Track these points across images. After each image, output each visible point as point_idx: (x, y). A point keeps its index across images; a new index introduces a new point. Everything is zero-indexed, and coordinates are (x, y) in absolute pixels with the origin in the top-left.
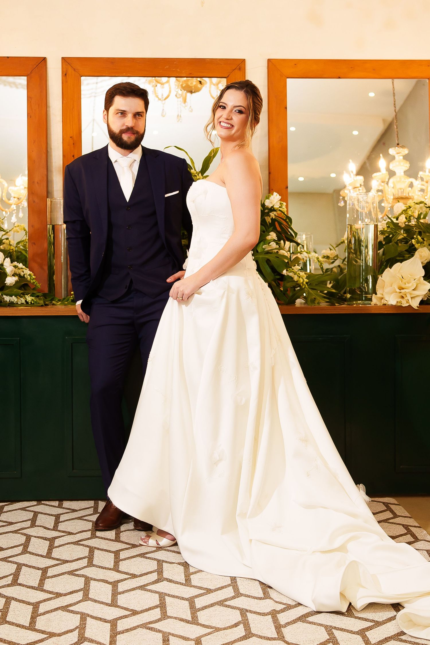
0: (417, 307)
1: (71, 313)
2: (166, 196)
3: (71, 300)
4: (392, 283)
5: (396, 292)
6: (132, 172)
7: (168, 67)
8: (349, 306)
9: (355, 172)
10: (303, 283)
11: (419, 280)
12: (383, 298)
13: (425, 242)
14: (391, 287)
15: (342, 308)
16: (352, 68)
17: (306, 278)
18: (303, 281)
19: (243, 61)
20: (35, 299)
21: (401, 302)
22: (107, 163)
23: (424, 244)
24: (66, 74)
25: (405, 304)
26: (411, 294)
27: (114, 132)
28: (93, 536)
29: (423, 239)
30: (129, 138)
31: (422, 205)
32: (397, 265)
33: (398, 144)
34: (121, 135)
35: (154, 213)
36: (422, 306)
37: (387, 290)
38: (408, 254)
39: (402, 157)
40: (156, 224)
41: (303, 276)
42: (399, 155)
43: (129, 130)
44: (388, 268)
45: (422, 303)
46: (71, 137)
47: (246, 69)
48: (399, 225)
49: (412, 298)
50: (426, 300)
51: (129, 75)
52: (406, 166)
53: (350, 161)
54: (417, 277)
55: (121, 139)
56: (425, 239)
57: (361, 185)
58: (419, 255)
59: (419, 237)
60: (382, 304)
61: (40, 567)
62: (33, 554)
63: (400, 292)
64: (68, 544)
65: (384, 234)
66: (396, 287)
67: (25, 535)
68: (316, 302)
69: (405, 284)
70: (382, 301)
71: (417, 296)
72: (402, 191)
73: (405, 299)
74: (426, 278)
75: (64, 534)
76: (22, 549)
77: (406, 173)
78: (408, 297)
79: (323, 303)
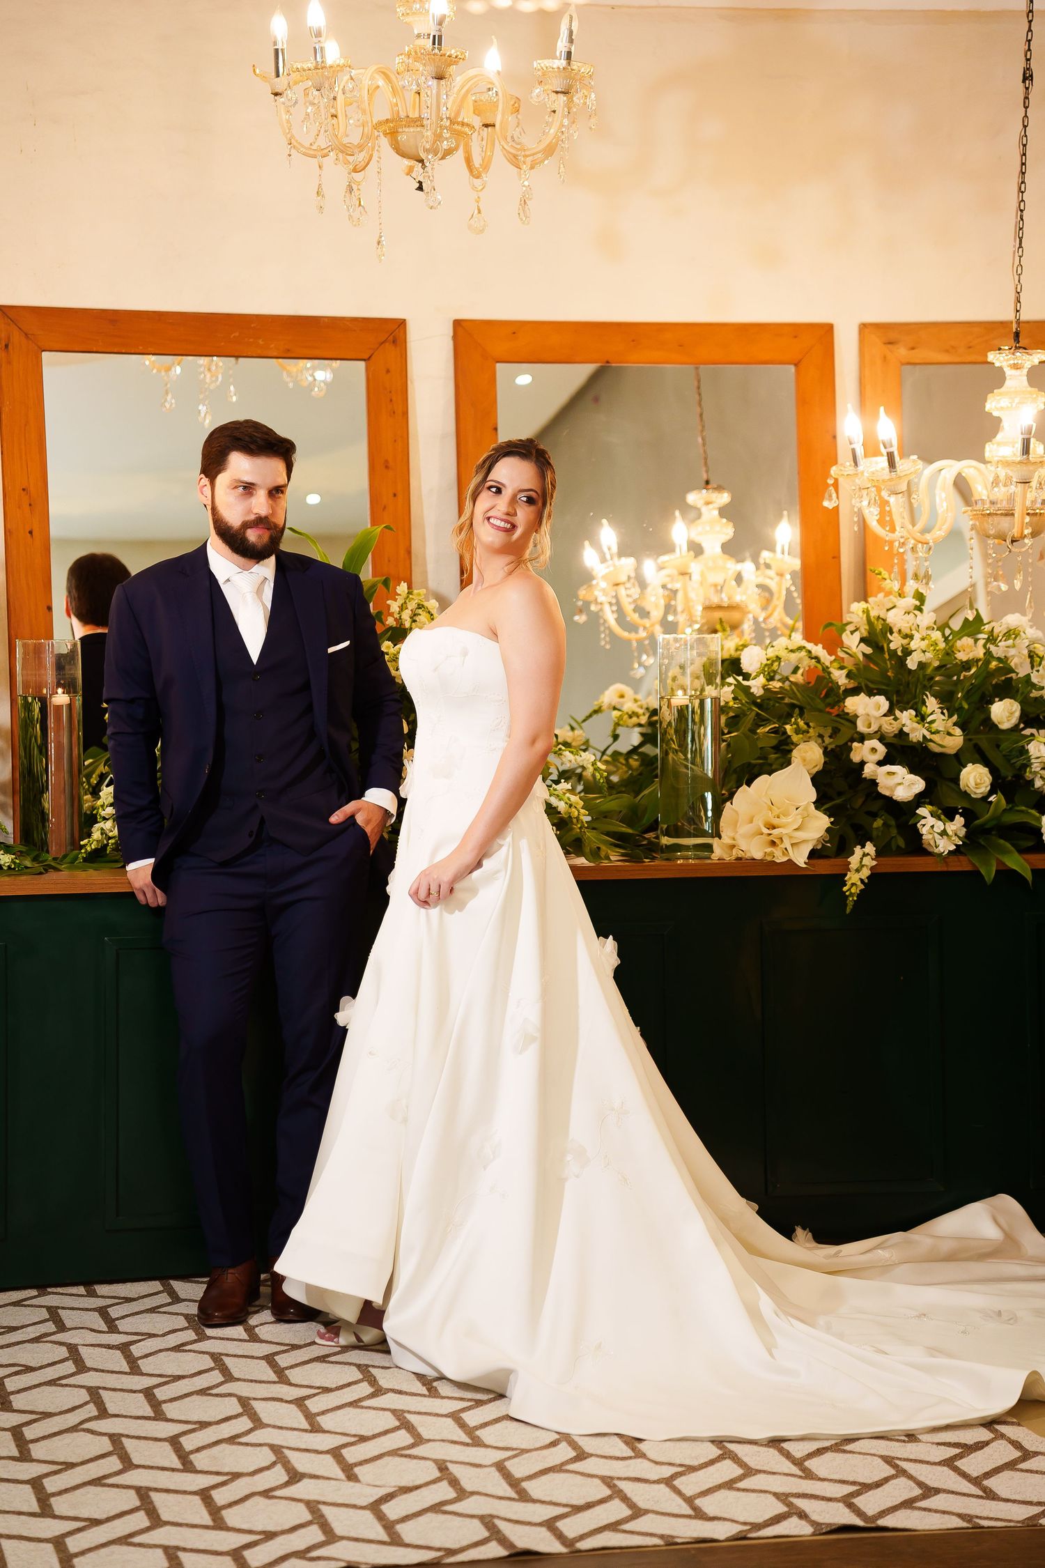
1: (118, 887)
2: (331, 650)
3: (83, 857)
4: (754, 816)
5: (762, 833)
6: (264, 605)
7: (237, 334)
8: (664, 863)
9: (615, 549)
10: (577, 818)
11: (806, 809)
12: (734, 846)
13: (811, 730)
14: (750, 826)
15: (653, 868)
16: (633, 341)
17: (583, 808)
18: (579, 815)
19: (401, 324)
20: (16, 859)
21: (773, 853)
22: (208, 583)
23: (809, 735)
24: (10, 347)
25: (781, 859)
26: (791, 837)
27: (229, 524)
28: (202, 1337)
29: (806, 724)
30: (260, 537)
31: (803, 653)
32: (762, 780)
33: (707, 482)
34: (244, 533)
35: (307, 686)
36: (813, 861)
37: (744, 829)
38: (775, 753)
39: (716, 513)
40: (310, 708)
41: (577, 803)
42: (711, 506)
43: (260, 522)
44: (745, 786)
45: (813, 854)
46: (24, 490)
47: (408, 340)
48: (752, 691)
50: (820, 850)
52: (726, 531)
53: (604, 521)
54: (803, 804)
55: (244, 540)
56: (811, 724)
57: (629, 578)
58: (801, 757)
59: (799, 720)
60: (733, 858)
61: (134, 1388)
62: (103, 1371)
63: (771, 834)
64: (161, 1351)
65: (727, 714)
66: (759, 823)
67: (61, 1344)
68: (603, 854)
69: (778, 817)
70: (734, 851)
71: (804, 841)
72: (719, 588)
73: (778, 848)
74: (818, 804)
75: (140, 1337)
76: (73, 1366)
77: (729, 549)
78: (787, 844)
79: (615, 857)
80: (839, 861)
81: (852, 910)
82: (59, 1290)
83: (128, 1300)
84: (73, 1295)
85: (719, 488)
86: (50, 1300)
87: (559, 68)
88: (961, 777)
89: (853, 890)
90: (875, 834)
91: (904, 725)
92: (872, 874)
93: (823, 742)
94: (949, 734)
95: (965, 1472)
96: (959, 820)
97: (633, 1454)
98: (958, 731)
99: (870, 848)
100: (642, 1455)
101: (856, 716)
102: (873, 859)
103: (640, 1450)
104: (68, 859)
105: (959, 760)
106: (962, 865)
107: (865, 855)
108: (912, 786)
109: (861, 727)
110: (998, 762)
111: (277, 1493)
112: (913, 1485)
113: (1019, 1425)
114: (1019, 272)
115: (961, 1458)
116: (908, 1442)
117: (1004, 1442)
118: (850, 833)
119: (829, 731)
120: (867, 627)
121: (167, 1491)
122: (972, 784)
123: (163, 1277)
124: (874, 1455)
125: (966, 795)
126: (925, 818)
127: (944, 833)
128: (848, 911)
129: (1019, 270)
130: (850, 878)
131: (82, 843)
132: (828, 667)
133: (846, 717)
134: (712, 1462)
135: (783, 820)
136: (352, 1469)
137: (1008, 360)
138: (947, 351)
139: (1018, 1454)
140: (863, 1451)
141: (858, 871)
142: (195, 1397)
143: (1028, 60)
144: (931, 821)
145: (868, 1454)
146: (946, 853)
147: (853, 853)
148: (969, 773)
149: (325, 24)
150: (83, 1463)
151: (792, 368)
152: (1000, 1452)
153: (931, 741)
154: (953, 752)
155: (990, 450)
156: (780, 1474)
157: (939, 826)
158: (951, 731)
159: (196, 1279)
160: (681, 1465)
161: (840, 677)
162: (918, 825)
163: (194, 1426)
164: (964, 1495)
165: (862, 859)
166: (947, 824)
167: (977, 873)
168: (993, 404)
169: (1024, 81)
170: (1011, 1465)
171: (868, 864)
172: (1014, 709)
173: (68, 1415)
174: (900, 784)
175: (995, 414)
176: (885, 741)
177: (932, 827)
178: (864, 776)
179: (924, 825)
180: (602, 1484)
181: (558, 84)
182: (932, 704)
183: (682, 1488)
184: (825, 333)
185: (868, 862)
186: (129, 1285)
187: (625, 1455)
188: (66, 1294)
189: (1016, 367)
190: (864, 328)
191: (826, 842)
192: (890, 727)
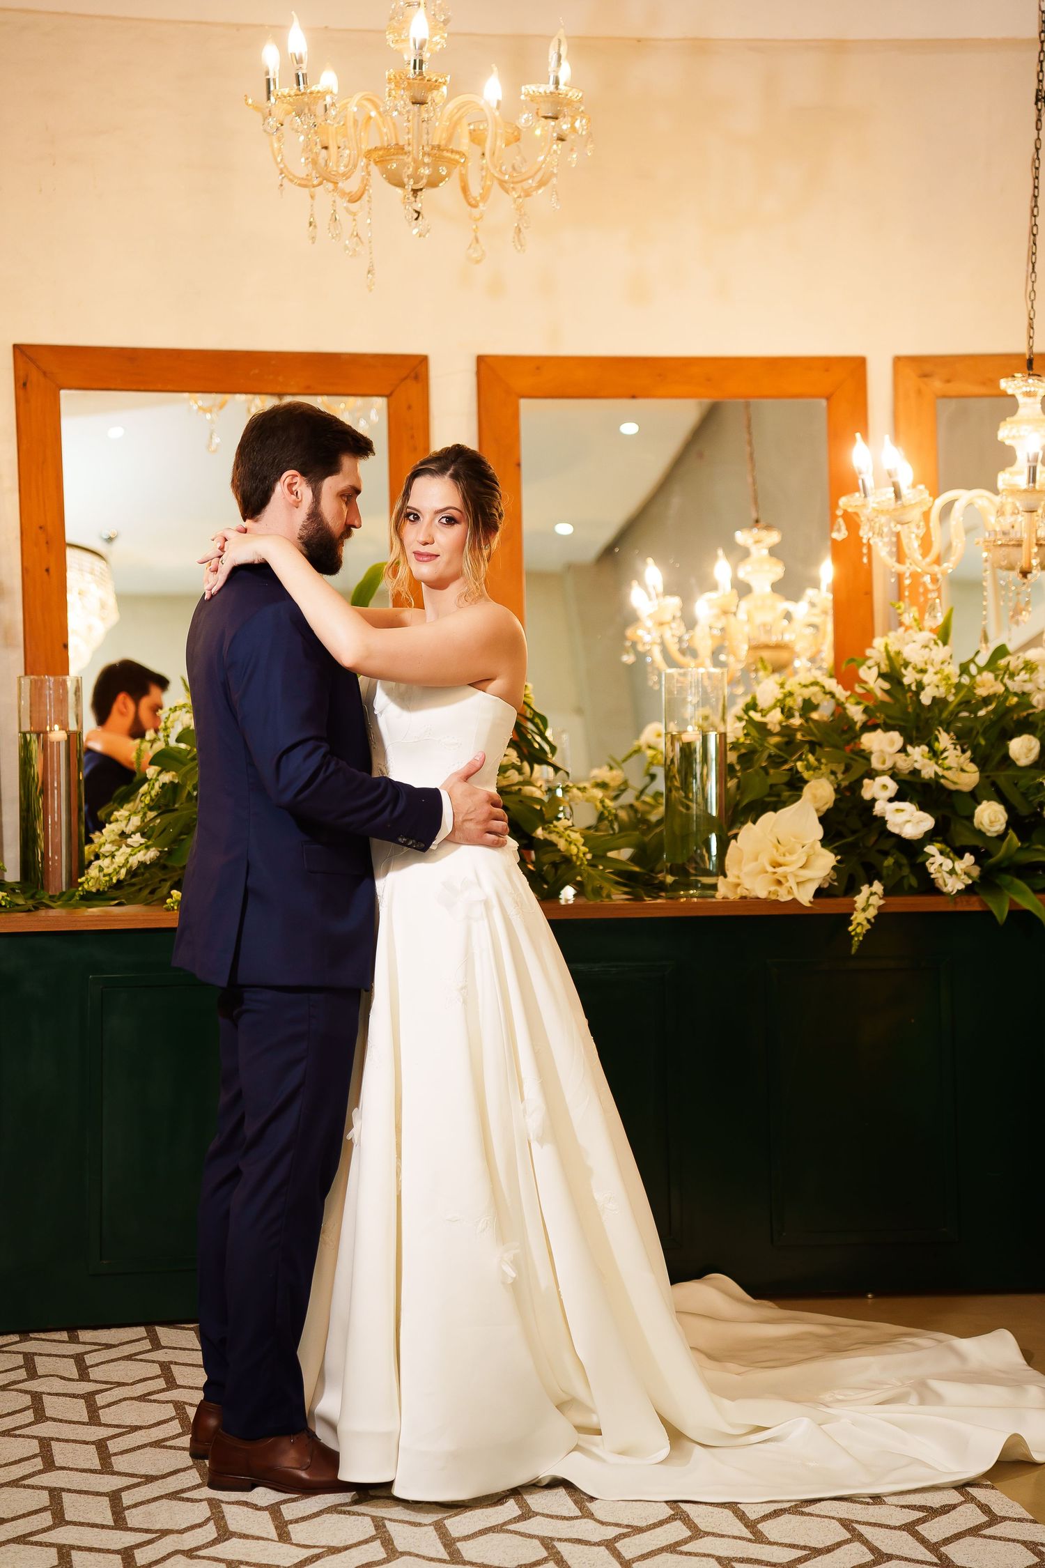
0: (810, 902)
3: (80, 895)
4: (759, 855)
5: (767, 872)
7: (256, 371)
8: (670, 901)
9: (660, 588)
10: (577, 855)
11: (812, 847)
12: (738, 885)
13: (823, 767)
14: (754, 864)
15: (656, 905)
16: (660, 374)
17: (584, 845)
18: (578, 852)
19: (423, 360)
20: (7, 896)
21: (777, 892)
23: (820, 772)
24: (25, 384)
25: (785, 897)
26: (796, 876)
29: (818, 760)
31: (817, 688)
32: (767, 817)
33: (757, 521)
36: (818, 901)
37: (748, 867)
38: (789, 791)
39: (765, 552)
41: (577, 840)
42: (760, 545)
44: (750, 823)
45: (819, 893)
46: (41, 528)
47: (430, 376)
48: (768, 727)
49: (798, 884)
50: (827, 888)
51: (169, 387)
52: (776, 571)
53: (650, 561)
54: (808, 842)
56: (823, 761)
57: (674, 618)
58: (811, 793)
59: (810, 756)
60: (737, 897)
61: (88, 1439)
62: (61, 1421)
63: (775, 873)
64: (125, 1399)
65: (739, 750)
66: (765, 862)
67: (26, 1392)
68: (604, 893)
69: (784, 855)
70: (739, 890)
71: (810, 880)
72: (767, 628)
73: (784, 887)
74: (825, 842)
75: (109, 1386)
76: (33, 1415)
77: (777, 587)
78: (792, 883)
79: (619, 896)
80: (845, 900)
81: (858, 950)
82: (43, 1336)
83: (109, 1346)
84: (55, 1341)
85: (768, 527)
86: (29, 1346)
87: (545, 92)
88: (976, 815)
89: (859, 930)
90: (885, 872)
91: (916, 761)
92: (879, 913)
93: (836, 778)
94: (963, 770)
95: (924, 1537)
96: (969, 859)
97: (580, 1514)
98: (972, 767)
99: (878, 887)
100: (589, 1515)
101: (871, 753)
102: (880, 898)
103: (588, 1509)
104: (64, 898)
105: (975, 797)
106: (973, 905)
107: (872, 894)
108: (921, 824)
109: (876, 763)
110: (1016, 799)
111: (201, 1553)
112: (866, 1550)
113: (993, 1488)
114: (1032, 297)
115: (924, 1522)
116: (872, 1504)
117: (972, 1506)
118: (861, 873)
119: (842, 767)
120: (887, 662)
121: (90, 1549)
122: (986, 821)
123: (149, 1322)
124: (833, 1518)
125: (980, 833)
126: (933, 856)
127: (952, 872)
128: (853, 951)
129: (1032, 295)
130: (856, 918)
131: (80, 880)
132: (843, 703)
133: (862, 753)
134: (661, 1523)
135: (788, 858)
136: (286, 1526)
137: (1020, 388)
138: (984, 383)
139: (985, 1519)
140: (822, 1513)
141: (864, 910)
142: (148, 1449)
143: (1040, 81)
144: (939, 859)
145: (826, 1517)
146: (954, 892)
147: (859, 892)
148: (983, 811)
149: (306, 50)
150: (13, 1519)
151: (824, 402)
152: (969, 1516)
153: (943, 777)
154: (967, 789)
155: (1003, 479)
156: (729, 1537)
157: (948, 864)
158: (965, 768)
159: (182, 1325)
160: (628, 1526)
161: (856, 713)
162: (927, 863)
163: (139, 1480)
164: (918, 1562)
165: (868, 898)
166: (956, 864)
167: (989, 914)
168: (1006, 433)
169: (1036, 104)
170: (974, 1531)
171: (874, 903)
172: (1032, 746)
173: (13, 1467)
174: (909, 821)
175: (1008, 442)
176: (897, 778)
177: (941, 865)
178: (874, 813)
179: (933, 864)
180: (540, 1545)
181: (546, 110)
182: (944, 740)
183: (622, 1551)
184: (857, 366)
185: (876, 901)
186: (113, 1331)
187: (572, 1515)
188: (48, 1340)
189: (1028, 394)
190: (898, 360)
191: (834, 881)
192: (904, 764)
